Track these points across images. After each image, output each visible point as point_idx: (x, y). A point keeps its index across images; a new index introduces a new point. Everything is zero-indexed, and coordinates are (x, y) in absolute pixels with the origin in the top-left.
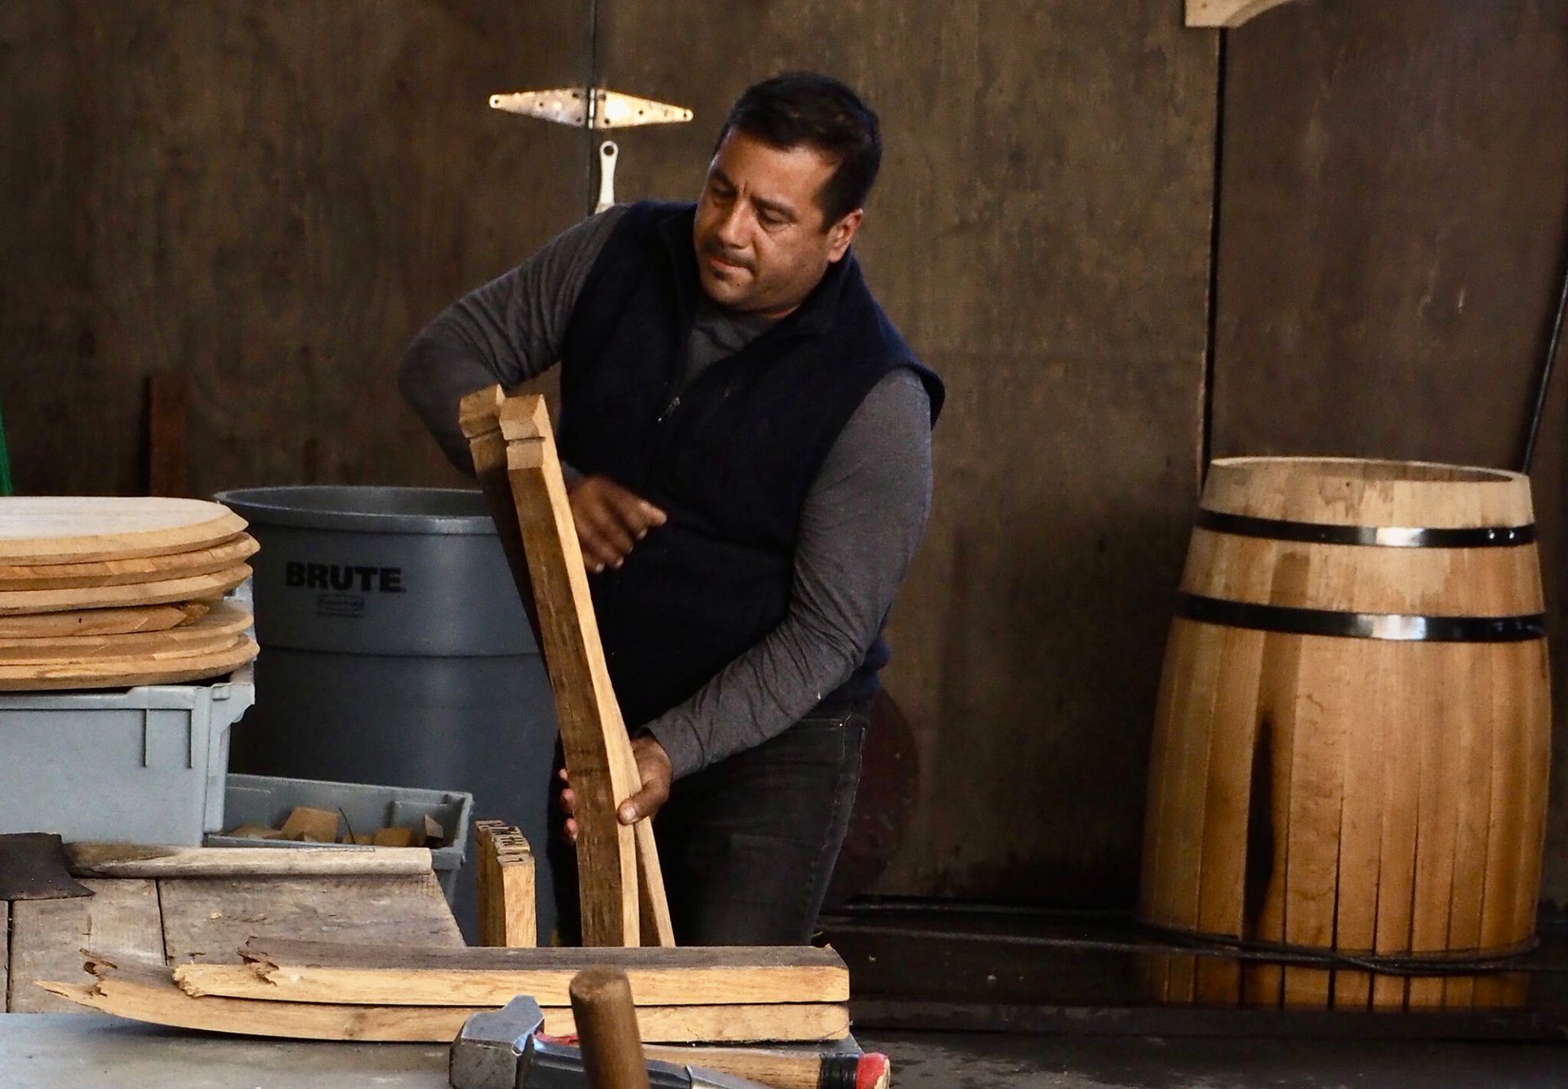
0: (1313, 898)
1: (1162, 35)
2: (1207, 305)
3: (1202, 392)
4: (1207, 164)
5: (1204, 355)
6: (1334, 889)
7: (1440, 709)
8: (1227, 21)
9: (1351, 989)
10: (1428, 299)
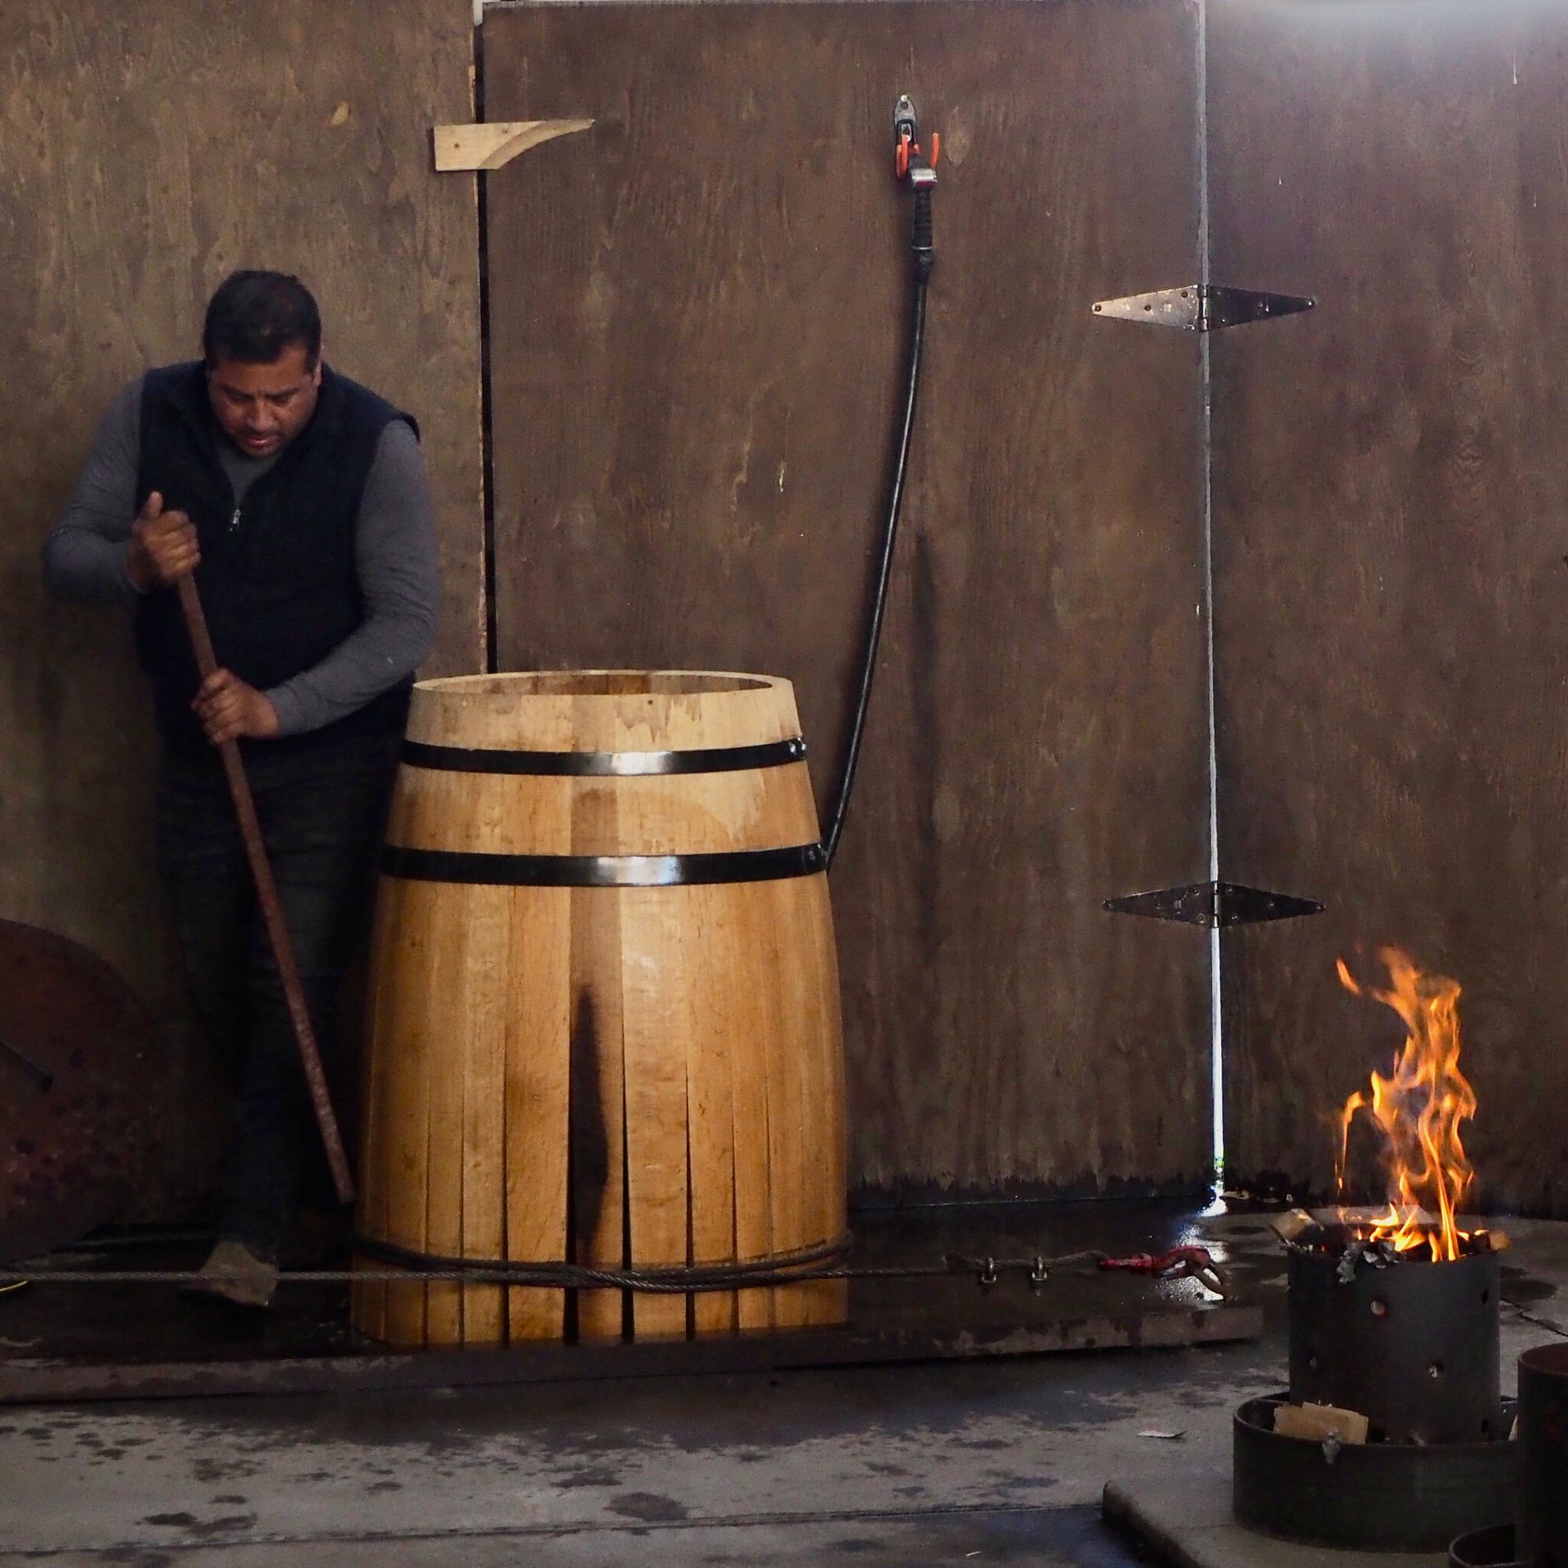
0: (662, 1204)
1: (408, 182)
2: (482, 496)
3: (482, 600)
4: (474, 332)
5: (482, 555)
6: (685, 1189)
7: (774, 958)
8: (485, 162)
9: (711, 1309)
10: (742, 477)
